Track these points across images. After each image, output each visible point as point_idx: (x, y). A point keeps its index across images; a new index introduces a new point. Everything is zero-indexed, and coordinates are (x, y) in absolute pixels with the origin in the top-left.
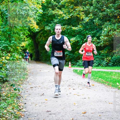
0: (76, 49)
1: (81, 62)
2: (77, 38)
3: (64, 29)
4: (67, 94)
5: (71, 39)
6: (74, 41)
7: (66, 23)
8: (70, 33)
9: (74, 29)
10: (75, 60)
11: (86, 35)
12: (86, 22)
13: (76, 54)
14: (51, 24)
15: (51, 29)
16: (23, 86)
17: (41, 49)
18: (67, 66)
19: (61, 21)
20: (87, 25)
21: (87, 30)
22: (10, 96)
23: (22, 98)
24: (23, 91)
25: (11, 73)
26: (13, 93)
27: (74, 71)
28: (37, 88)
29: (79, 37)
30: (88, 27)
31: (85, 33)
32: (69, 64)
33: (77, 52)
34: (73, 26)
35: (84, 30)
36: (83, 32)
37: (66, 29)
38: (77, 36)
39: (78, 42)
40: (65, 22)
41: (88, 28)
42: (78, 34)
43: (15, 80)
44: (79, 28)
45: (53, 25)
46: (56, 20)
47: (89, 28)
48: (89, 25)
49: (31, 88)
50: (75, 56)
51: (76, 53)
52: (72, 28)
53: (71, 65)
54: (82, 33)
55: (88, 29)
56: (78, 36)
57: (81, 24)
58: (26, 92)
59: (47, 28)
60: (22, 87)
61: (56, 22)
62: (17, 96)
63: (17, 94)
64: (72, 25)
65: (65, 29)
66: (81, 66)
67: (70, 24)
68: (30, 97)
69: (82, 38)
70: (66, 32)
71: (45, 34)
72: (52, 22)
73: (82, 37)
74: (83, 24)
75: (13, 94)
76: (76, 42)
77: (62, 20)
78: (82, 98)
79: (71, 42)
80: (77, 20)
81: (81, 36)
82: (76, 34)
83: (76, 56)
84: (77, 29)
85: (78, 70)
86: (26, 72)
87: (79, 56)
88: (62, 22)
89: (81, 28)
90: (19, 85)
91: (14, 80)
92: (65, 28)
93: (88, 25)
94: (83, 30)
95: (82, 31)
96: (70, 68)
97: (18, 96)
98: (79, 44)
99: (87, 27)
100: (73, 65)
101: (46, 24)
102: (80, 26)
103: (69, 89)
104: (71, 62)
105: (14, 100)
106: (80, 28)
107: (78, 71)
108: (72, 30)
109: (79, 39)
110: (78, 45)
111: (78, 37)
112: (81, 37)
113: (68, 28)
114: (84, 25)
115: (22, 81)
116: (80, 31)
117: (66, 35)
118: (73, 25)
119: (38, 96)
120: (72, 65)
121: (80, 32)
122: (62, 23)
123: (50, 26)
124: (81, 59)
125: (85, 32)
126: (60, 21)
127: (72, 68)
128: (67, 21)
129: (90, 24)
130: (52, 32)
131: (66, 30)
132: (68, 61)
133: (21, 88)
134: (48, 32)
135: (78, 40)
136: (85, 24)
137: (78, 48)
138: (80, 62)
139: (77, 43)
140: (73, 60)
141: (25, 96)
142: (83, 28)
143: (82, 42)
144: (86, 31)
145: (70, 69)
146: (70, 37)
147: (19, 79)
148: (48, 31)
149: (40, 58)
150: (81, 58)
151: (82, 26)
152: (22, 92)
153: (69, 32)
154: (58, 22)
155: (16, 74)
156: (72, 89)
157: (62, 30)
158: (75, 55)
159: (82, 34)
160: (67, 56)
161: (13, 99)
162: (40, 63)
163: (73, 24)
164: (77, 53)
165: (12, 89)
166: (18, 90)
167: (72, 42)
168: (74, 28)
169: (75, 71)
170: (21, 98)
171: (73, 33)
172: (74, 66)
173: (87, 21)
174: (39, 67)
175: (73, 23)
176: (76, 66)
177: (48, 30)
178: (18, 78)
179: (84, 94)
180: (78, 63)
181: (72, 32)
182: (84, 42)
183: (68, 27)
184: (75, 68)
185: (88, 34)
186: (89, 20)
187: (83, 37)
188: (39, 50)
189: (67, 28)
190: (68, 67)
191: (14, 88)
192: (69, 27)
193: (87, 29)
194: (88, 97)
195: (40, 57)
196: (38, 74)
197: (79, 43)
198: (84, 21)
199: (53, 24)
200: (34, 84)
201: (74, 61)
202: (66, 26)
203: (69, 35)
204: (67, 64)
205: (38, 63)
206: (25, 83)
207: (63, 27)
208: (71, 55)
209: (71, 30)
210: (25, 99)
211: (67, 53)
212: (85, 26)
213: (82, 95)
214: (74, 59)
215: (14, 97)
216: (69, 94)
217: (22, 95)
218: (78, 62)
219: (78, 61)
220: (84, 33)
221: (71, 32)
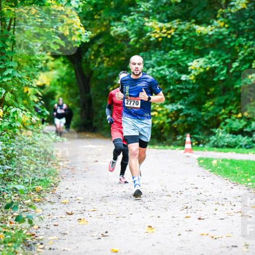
0: (209, 93)
1: (223, 135)
2: (210, 59)
3: (169, 32)
4: (180, 235)
5: (192, 61)
6: (202, 70)
7: (178, 13)
8: (188, 44)
9: (201, 33)
10: (206, 128)
11: (238, 51)
12: (240, 10)
13: (206, 111)
14: (131, 17)
15: (130, 32)
16: (44, 207)
17: (99, 94)
18: (179, 145)
19: (161, 6)
20: (240, 19)
21: (242, 35)
22: (3, 240)
23: (42, 246)
24: (44, 225)
25: (7, 167)
26: (12, 229)
27: (199, 163)
28: (86, 213)
29: (217, 58)
30: (246, 25)
31: (234, 46)
32: (185, 140)
33: (211, 103)
34: (199, 23)
35: (232, 35)
36: (230, 42)
37: (178, 32)
38: (212, 52)
39: (213, 71)
40: (174, 10)
41: (246, 27)
42: (212, 47)
43: (18, 188)
44: (217, 30)
45: (134, 20)
46: (146, 4)
47: (249, 29)
48: (247, 19)
49: (69, 214)
50: (203, 116)
51: (206, 105)
52: (194, 30)
53: (192, 143)
54: (226, 43)
55: (243, 30)
56: (213, 54)
57: (223, 15)
58: (52, 227)
59: (118, 29)
60: (41, 211)
61: (146, 10)
62: (25, 240)
63: (24, 232)
64: (193, 21)
65: (173, 33)
66: (222, 146)
67: (189, 17)
68: (66, 241)
69: (226, 59)
70: (177, 41)
71: (112, 46)
72: (132, 9)
73: (226, 57)
74: (230, 17)
75: (13, 232)
76: (206, 73)
77: (165, 4)
78: (224, 245)
79: (193, 72)
80: (211, 4)
81: (223, 54)
82: (207, 46)
83: (207, 116)
84: (212, 30)
85: (212, 159)
86: (52, 164)
87: (216, 117)
88: (164, 9)
89: (221, 30)
90: (30, 206)
91: (15, 190)
92: (172, 30)
93: (244, 21)
94: (229, 34)
95: (225, 38)
96: (187, 154)
97: (29, 239)
98: (215, 79)
99: (240, 26)
100: (198, 143)
101: (113, 16)
102: (219, 21)
103: (187, 217)
104: (191, 134)
105: (16, 250)
106: (220, 28)
107: (214, 162)
108: (195, 36)
109: (216, 64)
110: (214, 81)
111: (214, 58)
112: (224, 58)
113: (182, 30)
114: (233, 19)
115: (39, 193)
116: (221, 37)
117: (176, 50)
118: (199, 19)
119: (89, 240)
120: (194, 144)
121: (219, 41)
122: (165, 14)
123: (126, 23)
124: (221, 125)
125: (234, 41)
126: (158, 8)
127: (195, 152)
128: (180, 8)
129: (249, 17)
130: (134, 41)
131: (177, 36)
132: (182, 131)
133: (38, 216)
134: (119, 42)
135: (213, 65)
136: (235, 17)
137: (213, 89)
138: (220, 134)
139: (211, 75)
140: (199, 127)
141: (50, 238)
142: (228, 28)
143: (225, 71)
144: (238, 37)
145: (188, 156)
146: (190, 57)
147: (31, 187)
148: (120, 39)
149: (96, 121)
150: (223, 123)
151: (227, 23)
152: (39, 228)
153: (186, 40)
154: (151, 11)
155: (21, 173)
156: (194, 217)
157: (165, 35)
158: (203, 113)
159: (226, 48)
160: (180, 116)
161: (13, 249)
162: (94, 138)
163: (198, 16)
164: (211, 105)
165: (10, 218)
166: (27, 220)
167: (196, 74)
168: (201, 29)
169: (205, 163)
170: (38, 244)
171: (197, 45)
172: (201, 145)
173: (243, 7)
174: (91, 149)
175: (198, 12)
176: (206, 147)
177: (119, 36)
178: (26, 183)
179: (232, 233)
180: (213, 138)
181: (194, 39)
182: (231, 71)
183: (183, 27)
184: (205, 153)
185: (246, 47)
186: (247, 4)
187: (229, 55)
188: (92, 97)
189: (180, 30)
190: (183, 151)
191: (15, 214)
192: (185, 26)
193: (240, 33)
194: (244, 244)
195: (95, 118)
196: (89, 170)
197: (218, 74)
198: (233, 6)
199: (136, 16)
200: (78, 201)
201: (200, 130)
202: (175, 24)
203: (187, 51)
204: (180, 142)
205: (91, 138)
206: (48, 198)
207: (168, 25)
208: (192, 112)
209: (191, 34)
210: (50, 249)
211: (180, 107)
212: (234, 22)
213: (225, 236)
214: (202, 125)
215: (15, 242)
216: (184, 234)
217: (41, 237)
218: (214, 134)
219: (214, 130)
220: (232, 44)
221: (192, 42)
